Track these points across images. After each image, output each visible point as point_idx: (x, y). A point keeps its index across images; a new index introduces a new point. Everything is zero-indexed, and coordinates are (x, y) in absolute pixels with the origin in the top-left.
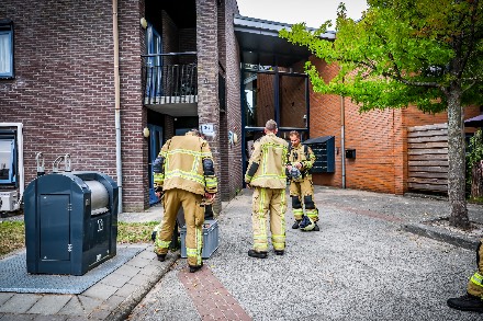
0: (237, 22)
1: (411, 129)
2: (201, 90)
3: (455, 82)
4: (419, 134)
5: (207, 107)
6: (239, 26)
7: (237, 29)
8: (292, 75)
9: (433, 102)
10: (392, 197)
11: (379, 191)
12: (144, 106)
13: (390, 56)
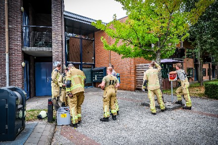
0: (64, 13)
1: (137, 65)
2: (54, 45)
3: (159, 50)
4: (140, 67)
5: (57, 53)
6: (66, 16)
7: (65, 17)
8: (88, 39)
9: (149, 56)
10: (129, 92)
11: (125, 90)
12: (23, 51)
13: (138, 39)
